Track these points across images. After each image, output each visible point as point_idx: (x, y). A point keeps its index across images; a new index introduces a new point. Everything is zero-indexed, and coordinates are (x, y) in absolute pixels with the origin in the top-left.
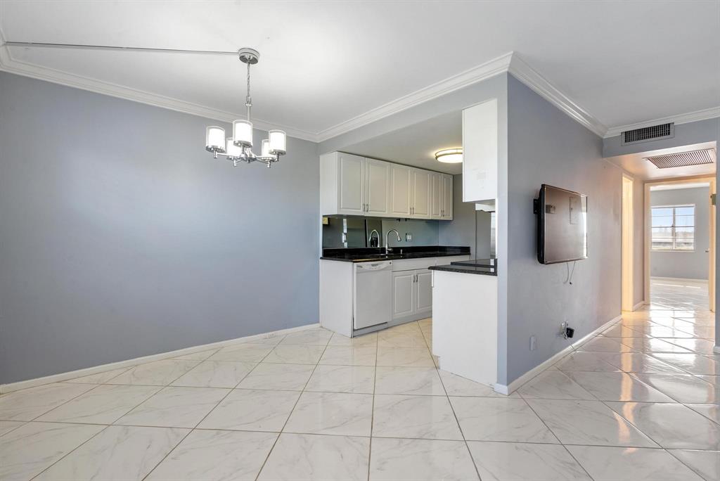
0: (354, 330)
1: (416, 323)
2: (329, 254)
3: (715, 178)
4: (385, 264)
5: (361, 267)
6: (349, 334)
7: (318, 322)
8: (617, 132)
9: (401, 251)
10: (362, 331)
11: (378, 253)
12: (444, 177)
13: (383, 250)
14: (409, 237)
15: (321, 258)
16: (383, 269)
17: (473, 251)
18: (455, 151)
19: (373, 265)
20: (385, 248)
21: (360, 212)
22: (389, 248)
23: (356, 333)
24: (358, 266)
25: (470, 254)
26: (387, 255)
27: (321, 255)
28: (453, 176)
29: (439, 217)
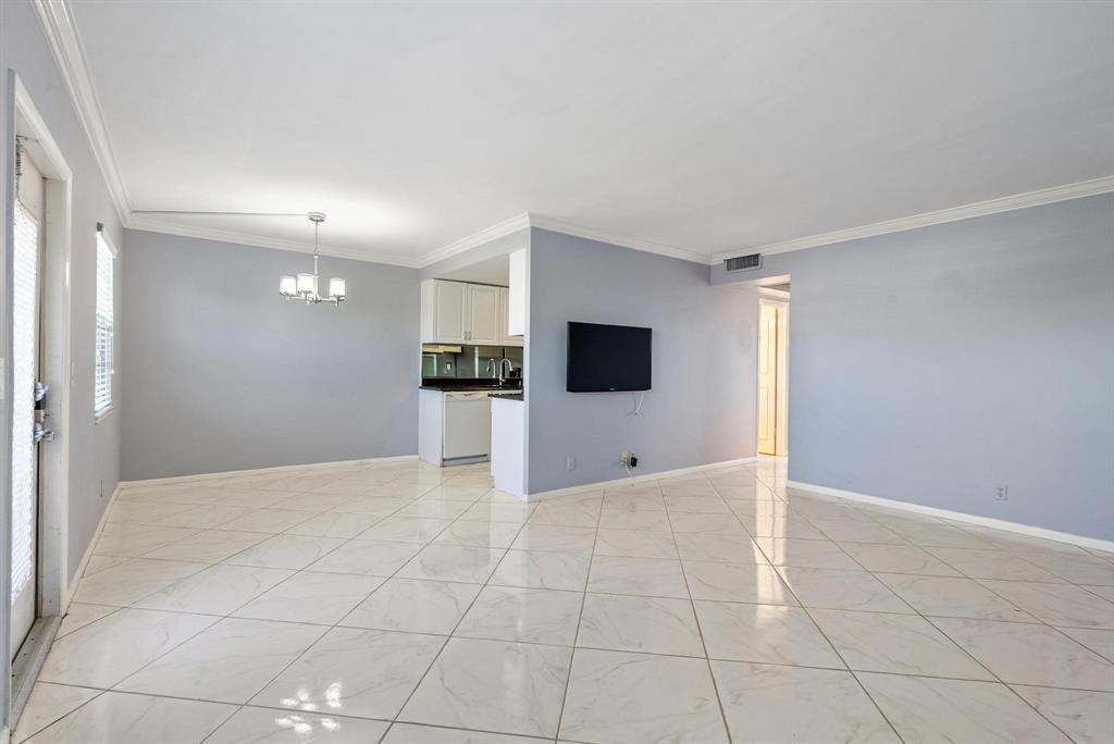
0: (444, 460)
2: (428, 383)
3: (788, 304)
5: (452, 396)
6: (439, 463)
7: (417, 454)
8: (718, 260)
10: (452, 462)
15: (420, 387)
16: (479, 400)
19: (466, 395)
20: (498, 379)
22: (503, 378)
23: (446, 463)
24: (447, 396)
27: (420, 385)
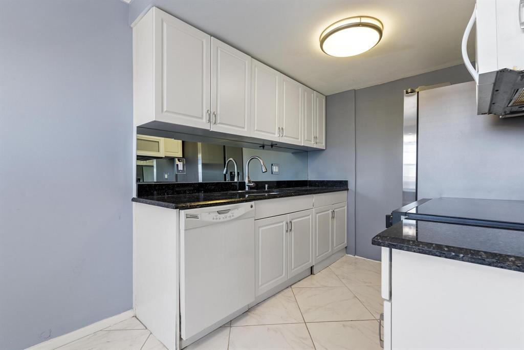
1: (289, 289)
2: (147, 192)
4: (244, 207)
5: (196, 217)
9: (266, 186)
11: (236, 190)
12: (317, 97)
13: (242, 185)
14: (275, 169)
15: (133, 200)
16: (238, 218)
17: (351, 186)
18: (357, 20)
19: (219, 212)
20: (245, 182)
21: (202, 124)
22: (249, 182)
24: (187, 217)
25: (348, 190)
26: (248, 193)
27: (134, 195)
28: (326, 97)
29: (312, 144)
